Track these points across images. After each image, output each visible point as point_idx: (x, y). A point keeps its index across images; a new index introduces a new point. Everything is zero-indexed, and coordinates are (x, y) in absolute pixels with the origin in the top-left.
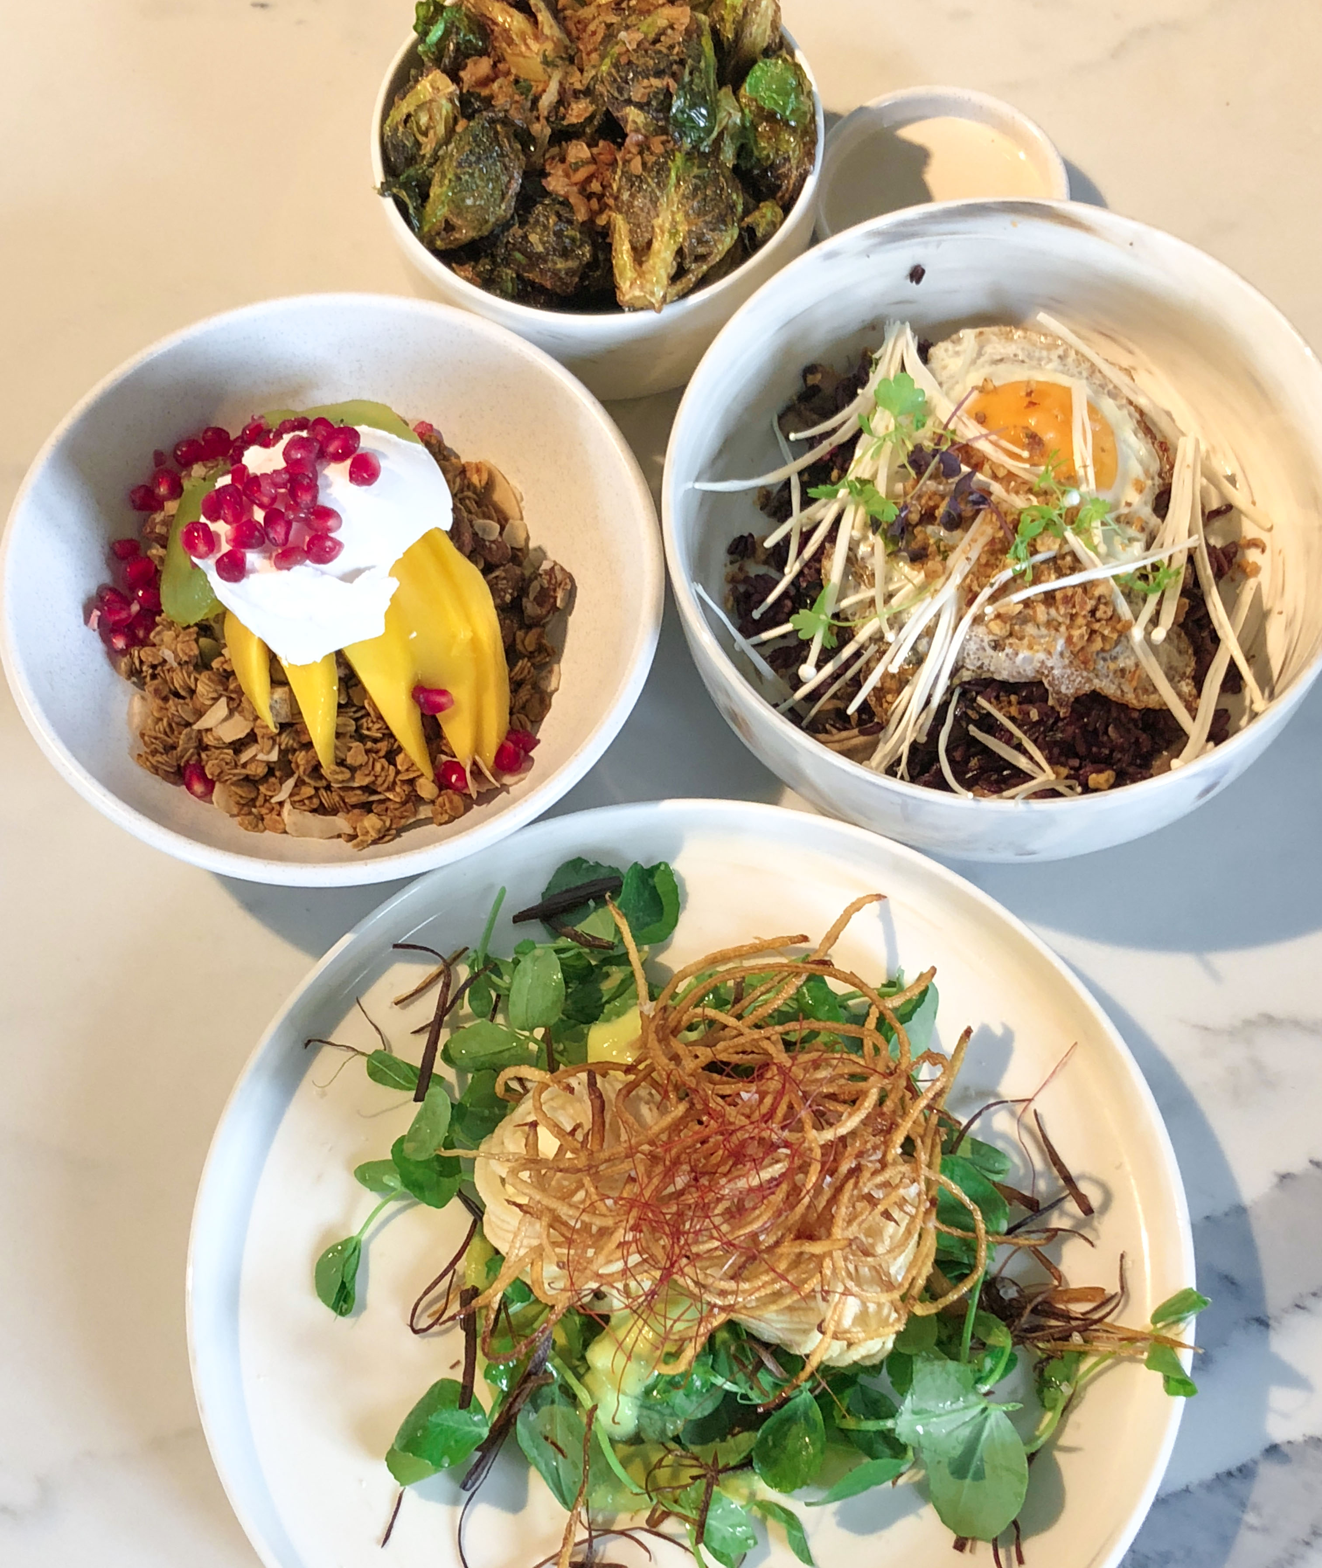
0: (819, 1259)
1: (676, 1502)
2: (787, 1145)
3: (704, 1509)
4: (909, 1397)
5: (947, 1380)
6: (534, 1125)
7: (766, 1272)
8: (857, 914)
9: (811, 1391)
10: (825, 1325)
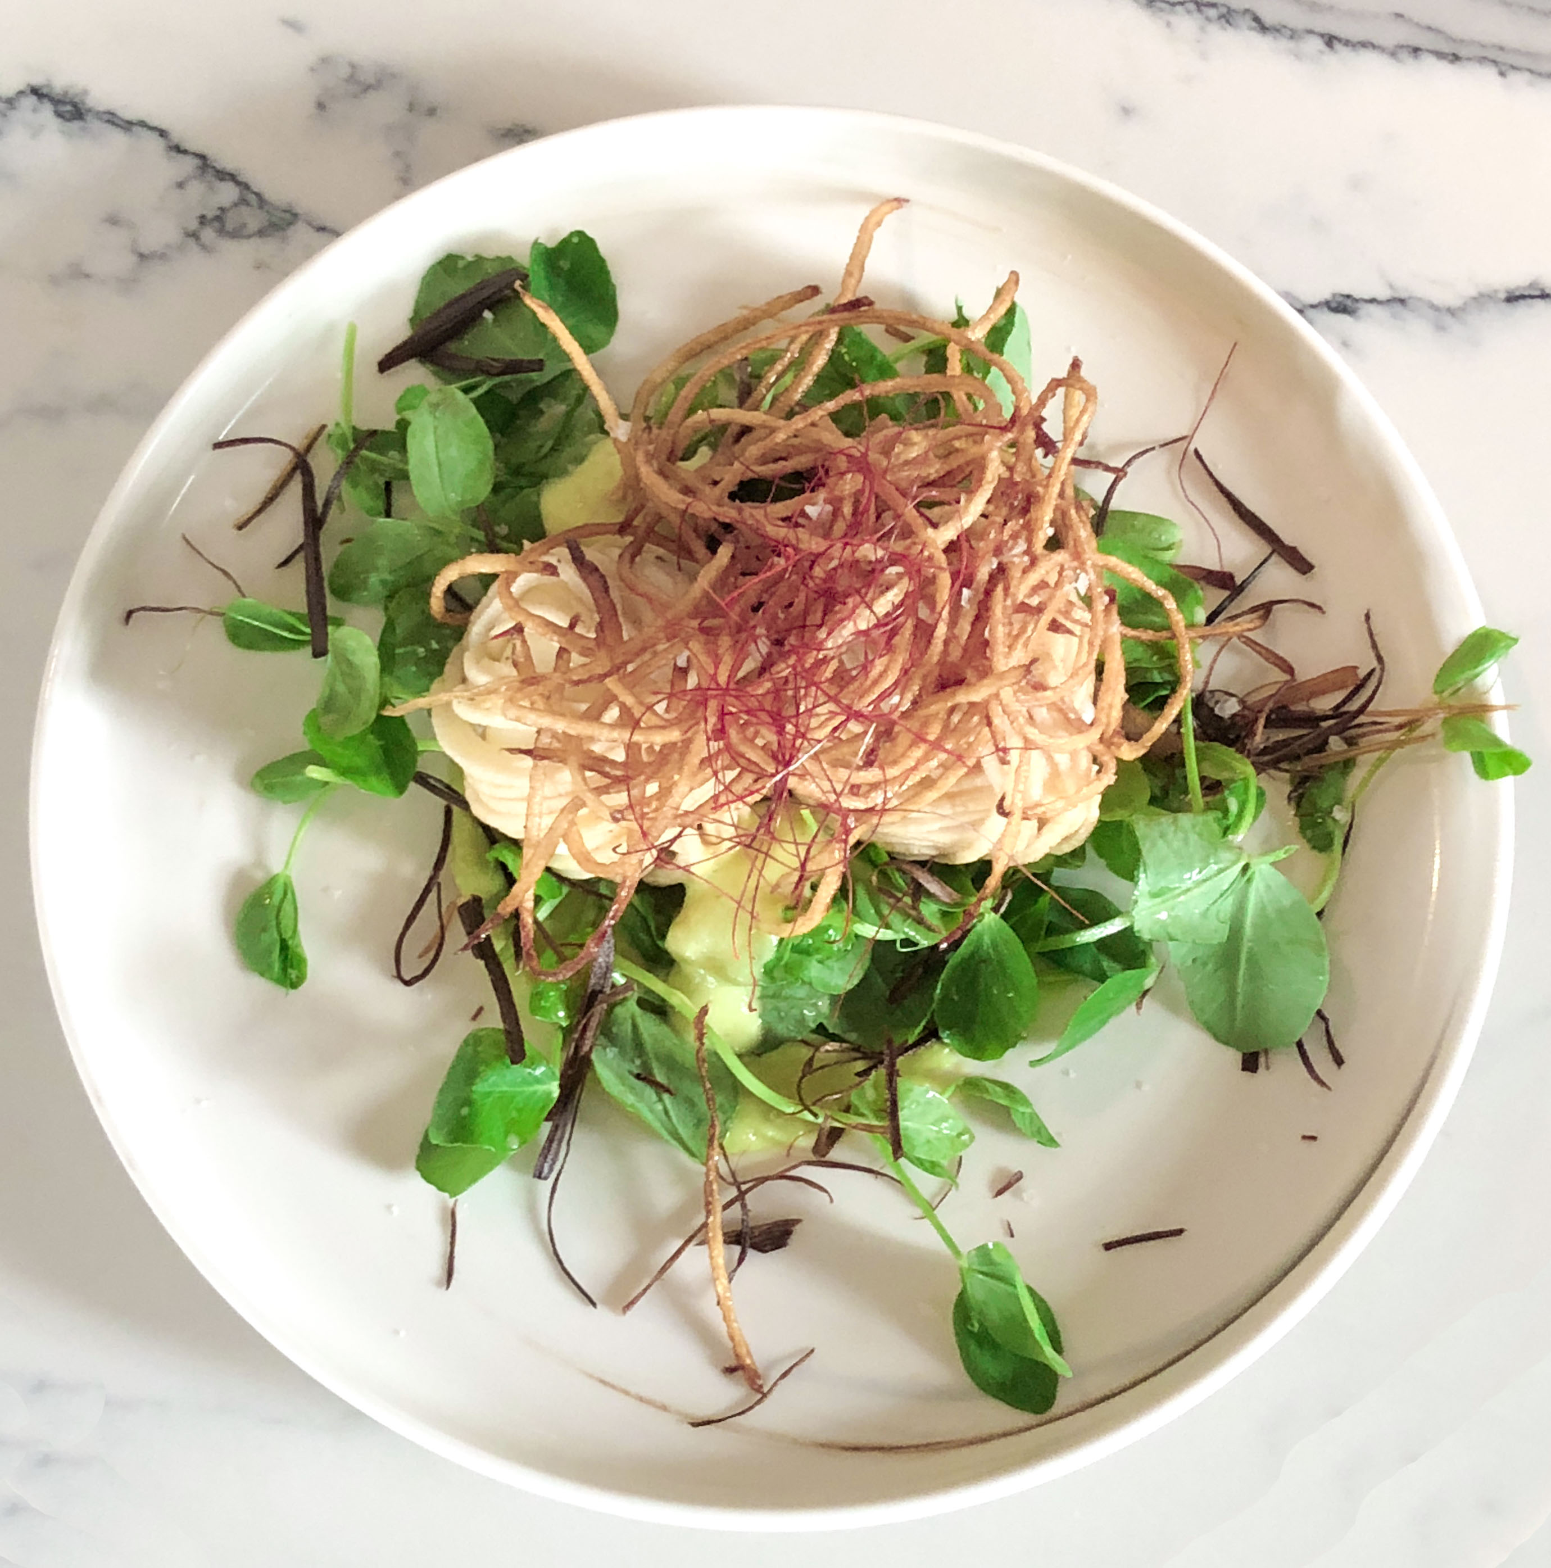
0: (983, 712)
1: (847, 1109)
2: (895, 559)
3: (892, 1111)
4: (1142, 876)
5: (1186, 841)
6: (519, 629)
7: (913, 744)
8: (879, 230)
9: (995, 909)
10: (1006, 804)
